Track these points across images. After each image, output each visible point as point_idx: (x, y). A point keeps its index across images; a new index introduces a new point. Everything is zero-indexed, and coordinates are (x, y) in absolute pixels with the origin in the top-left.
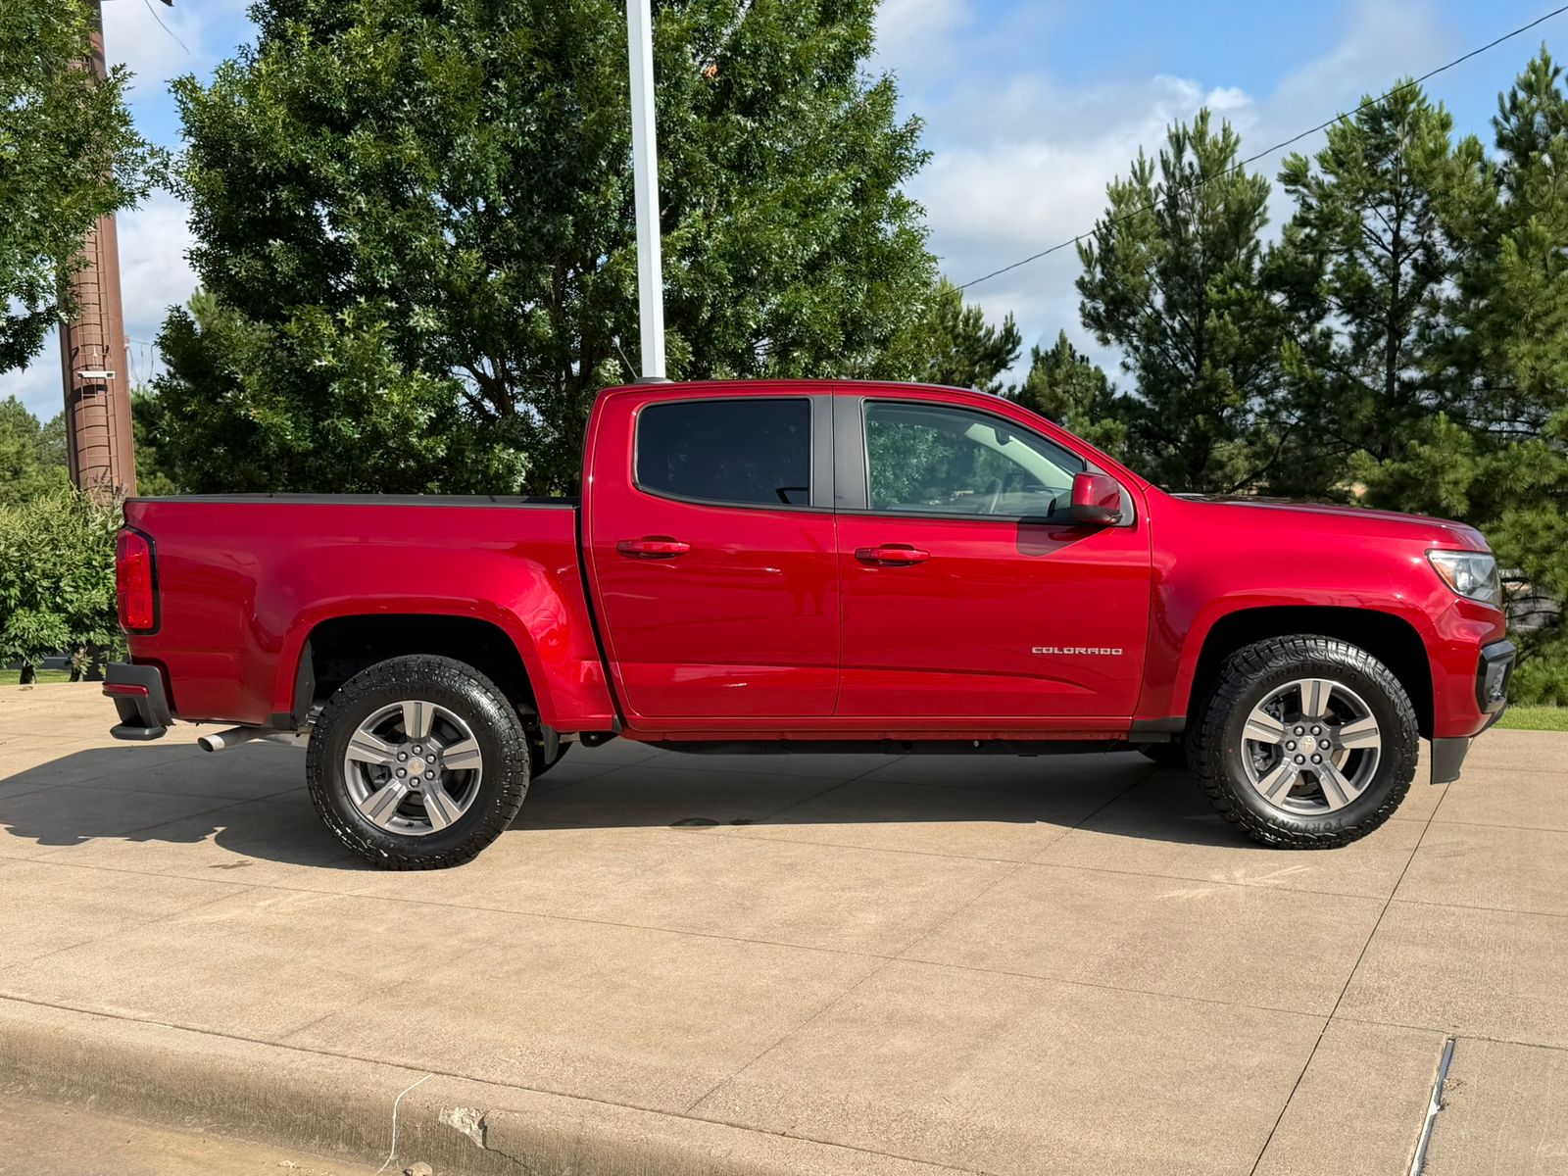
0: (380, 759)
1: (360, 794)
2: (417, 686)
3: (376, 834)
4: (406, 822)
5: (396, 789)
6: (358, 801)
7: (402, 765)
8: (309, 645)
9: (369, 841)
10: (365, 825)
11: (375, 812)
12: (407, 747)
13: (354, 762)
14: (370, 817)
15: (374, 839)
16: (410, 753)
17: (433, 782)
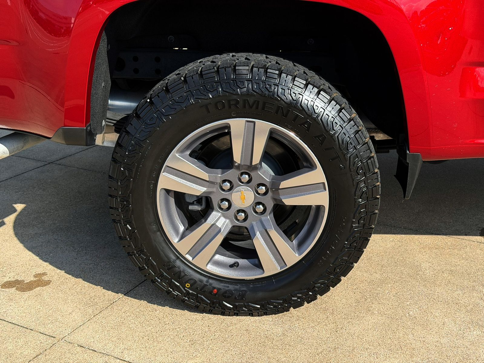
0: (199, 190)
1: (176, 230)
2: (251, 100)
3: (197, 276)
4: (231, 261)
5: (219, 224)
6: (175, 240)
7: (225, 195)
8: (104, 36)
9: (188, 285)
10: (182, 267)
11: (195, 251)
12: (232, 174)
13: (168, 191)
14: (189, 258)
15: (194, 283)
16: (235, 181)
17: (263, 218)
